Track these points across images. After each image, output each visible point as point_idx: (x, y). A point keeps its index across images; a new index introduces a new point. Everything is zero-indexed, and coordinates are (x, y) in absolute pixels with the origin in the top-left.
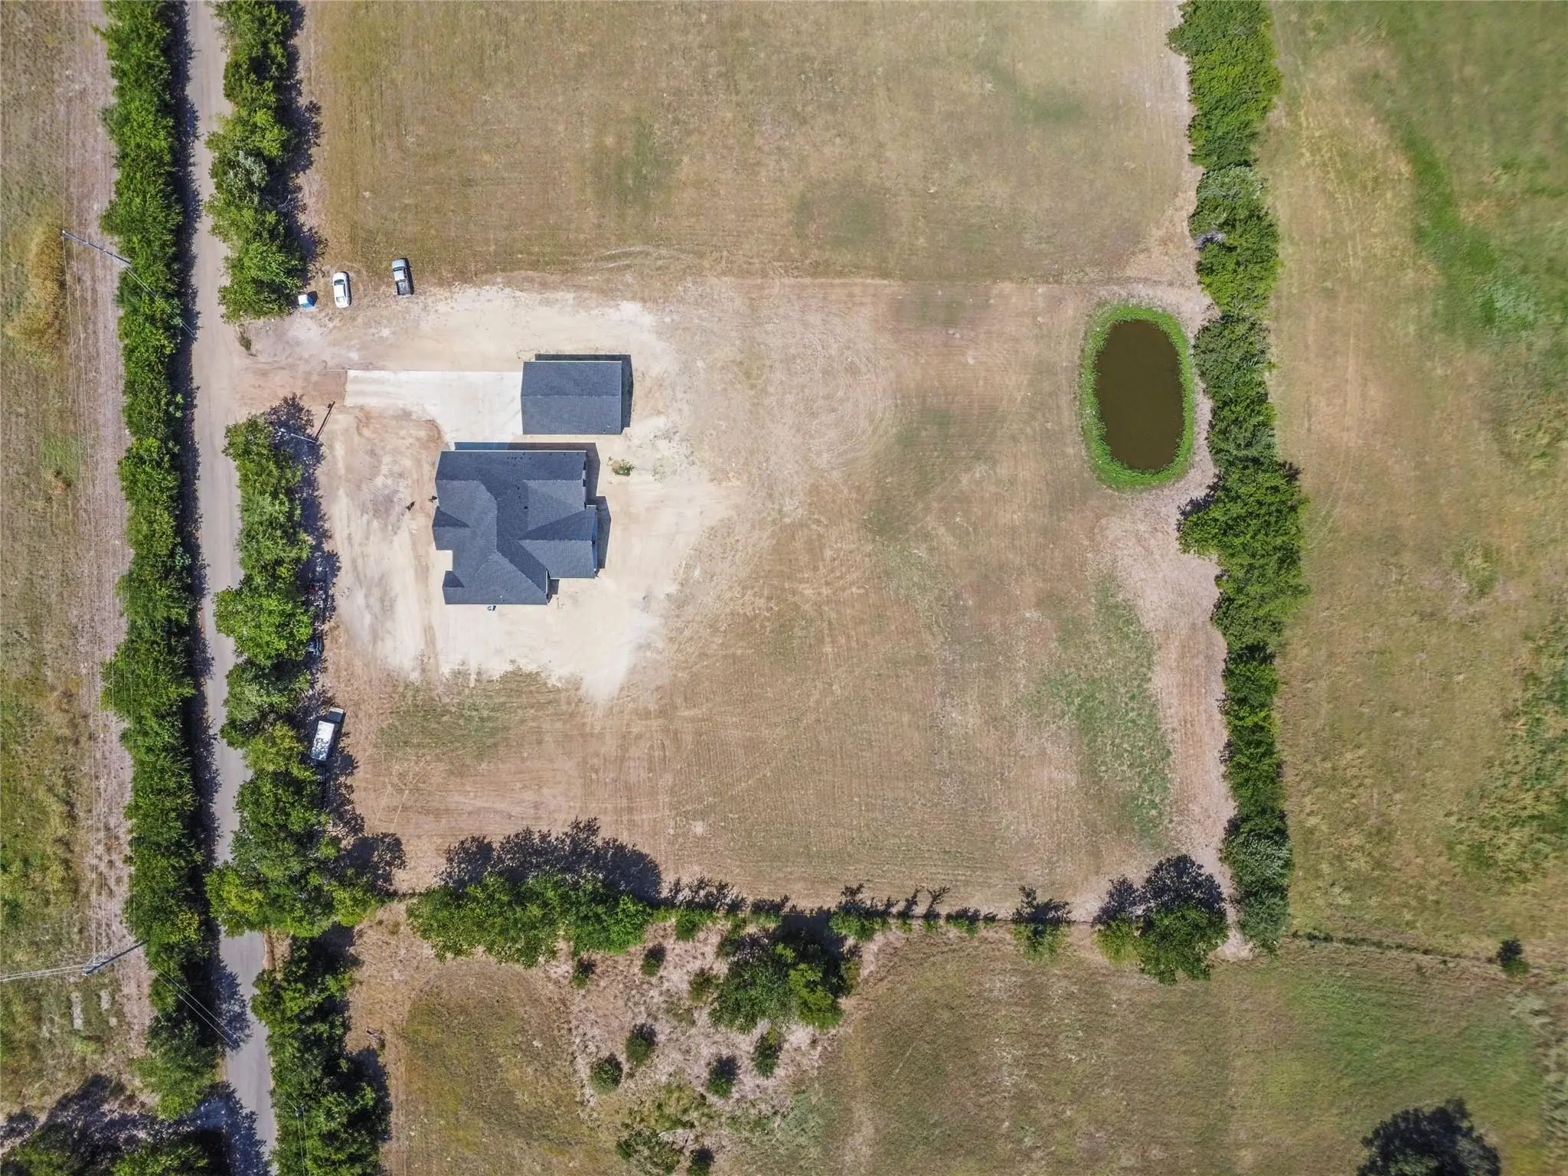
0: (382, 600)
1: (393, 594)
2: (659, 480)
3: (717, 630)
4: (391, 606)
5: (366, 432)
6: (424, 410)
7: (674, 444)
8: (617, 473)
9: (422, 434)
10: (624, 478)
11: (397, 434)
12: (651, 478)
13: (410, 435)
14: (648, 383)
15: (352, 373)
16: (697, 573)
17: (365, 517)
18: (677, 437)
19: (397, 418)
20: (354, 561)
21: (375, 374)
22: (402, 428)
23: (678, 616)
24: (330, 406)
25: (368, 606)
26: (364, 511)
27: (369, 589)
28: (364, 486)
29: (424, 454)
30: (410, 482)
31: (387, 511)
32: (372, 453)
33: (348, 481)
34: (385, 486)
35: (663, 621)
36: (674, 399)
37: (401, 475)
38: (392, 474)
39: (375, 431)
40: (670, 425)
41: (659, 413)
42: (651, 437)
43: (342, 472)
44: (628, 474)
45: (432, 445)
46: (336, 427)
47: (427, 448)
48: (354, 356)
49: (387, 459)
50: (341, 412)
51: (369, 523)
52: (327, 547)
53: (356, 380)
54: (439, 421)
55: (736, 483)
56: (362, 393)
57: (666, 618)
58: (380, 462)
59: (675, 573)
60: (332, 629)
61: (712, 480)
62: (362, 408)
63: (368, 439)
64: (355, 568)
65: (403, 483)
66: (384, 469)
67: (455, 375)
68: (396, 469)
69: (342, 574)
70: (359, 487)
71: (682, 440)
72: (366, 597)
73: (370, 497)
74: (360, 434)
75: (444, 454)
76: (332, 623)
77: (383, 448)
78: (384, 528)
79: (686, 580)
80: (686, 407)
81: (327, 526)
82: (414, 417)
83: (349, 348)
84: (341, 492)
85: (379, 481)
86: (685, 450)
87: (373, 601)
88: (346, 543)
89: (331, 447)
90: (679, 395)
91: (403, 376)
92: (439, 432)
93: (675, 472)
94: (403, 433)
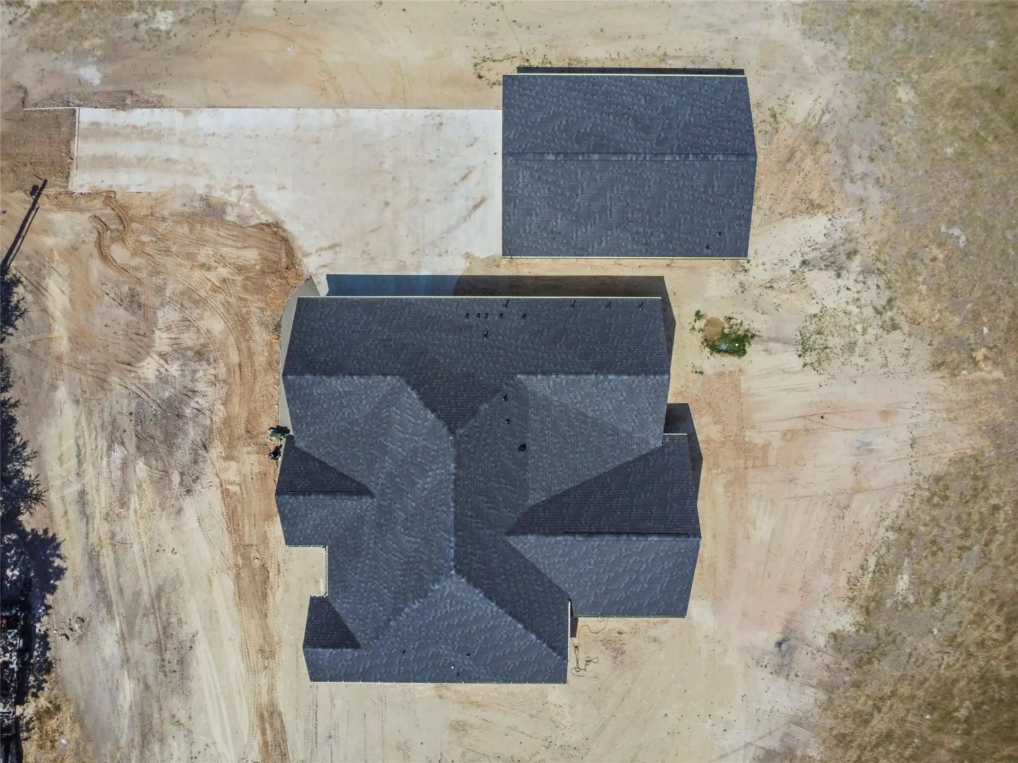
0: (160, 647)
1: (185, 632)
2: (816, 367)
3: (948, 716)
4: (181, 662)
5: (119, 253)
6: (254, 201)
7: (849, 279)
8: (714, 348)
9: (251, 256)
10: (730, 362)
11: (191, 256)
12: (798, 363)
13: (222, 260)
14: (786, 136)
15: (86, 115)
16: (903, 583)
17: (118, 454)
18: (855, 264)
19: (189, 218)
20: (93, 557)
21: (140, 116)
22: (201, 242)
23: (857, 685)
24: (36, 192)
25: (126, 660)
26: (114, 439)
27: (130, 622)
28: (114, 379)
29: (255, 304)
30: (222, 371)
31: (170, 440)
32: (133, 302)
33: (77, 367)
34: (163, 379)
35: (822, 696)
36: (847, 175)
37: (200, 354)
38: (178, 351)
39: (139, 250)
40: (838, 235)
41: (813, 207)
42: (796, 262)
43: (63, 345)
44: (740, 352)
45: (272, 282)
46: (49, 241)
47: (262, 290)
48: (91, 74)
49: (168, 315)
50: (61, 206)
51: (125, 465)
52: (29, 521)
53: (97, 131)
54: (291, 226)
55: (991, 373)
56: (111, 162)
57: (829, 688)
58: (151, 323)
59: (853, 583)
60: (42, 716)
61: (937, 366)
62: (109, 197)
63: (123, 270)
64: (96, 573)
65: (205, 372)
66: (162, 340)
67: (327, 116)
68: (189, 339)
69: (65, 585)
70: (102, 383)
71: (867, 271)
72: (123, 638)
73: (126, 405)
74: (105, 257)
75: (303, 305)
76: (43, 702)
77: (160, 290)
78: (162, 480)
79: (878, 601)
80: (874, 195)
81: (28, 472)
82: (231, 216)
83: (80, 56)
84: (62, 394)
85: (150, 368)
86: (872, 296)
87: (137, 648)
88: (74, 514)
89: (39, 289)
90: (859, 167)
91: (205, 119)
92: (290, 253)
93: (851, 347)
94: (204, 254)
